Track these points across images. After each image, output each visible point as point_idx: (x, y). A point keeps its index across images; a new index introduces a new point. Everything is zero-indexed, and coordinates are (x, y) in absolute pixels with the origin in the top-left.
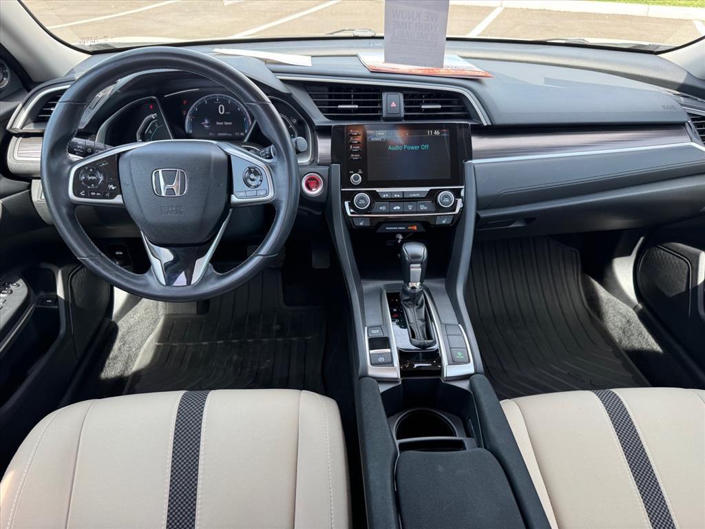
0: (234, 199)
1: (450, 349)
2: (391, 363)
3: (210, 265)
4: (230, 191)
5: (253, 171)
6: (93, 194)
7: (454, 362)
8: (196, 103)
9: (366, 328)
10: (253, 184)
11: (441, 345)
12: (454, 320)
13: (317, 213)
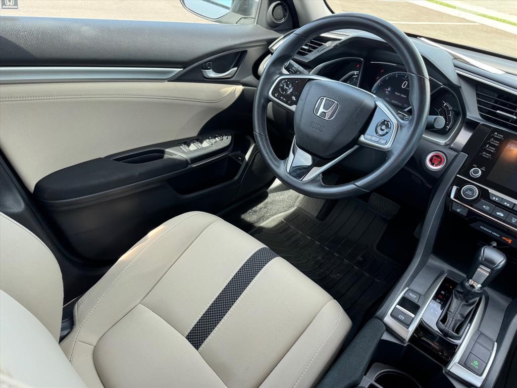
0: (362, 138)
1: (469, 353)
2: (407, 326)
3: (321, 175)
4: (363, 131)
5: (386, 123)
6: (282, 98)
7: (465, 364)
8: (389, 74)
9: (407, 288)
10: (381, 133)
11: (464, 343)
12: (495, 337)
13: (427, 185)
